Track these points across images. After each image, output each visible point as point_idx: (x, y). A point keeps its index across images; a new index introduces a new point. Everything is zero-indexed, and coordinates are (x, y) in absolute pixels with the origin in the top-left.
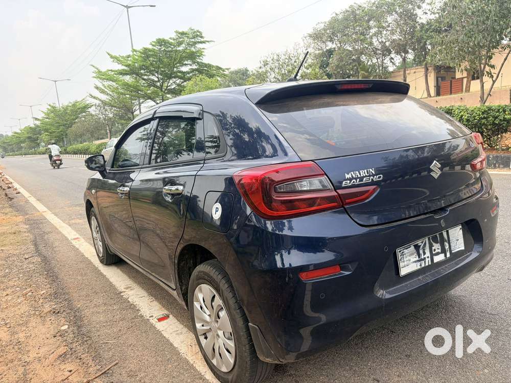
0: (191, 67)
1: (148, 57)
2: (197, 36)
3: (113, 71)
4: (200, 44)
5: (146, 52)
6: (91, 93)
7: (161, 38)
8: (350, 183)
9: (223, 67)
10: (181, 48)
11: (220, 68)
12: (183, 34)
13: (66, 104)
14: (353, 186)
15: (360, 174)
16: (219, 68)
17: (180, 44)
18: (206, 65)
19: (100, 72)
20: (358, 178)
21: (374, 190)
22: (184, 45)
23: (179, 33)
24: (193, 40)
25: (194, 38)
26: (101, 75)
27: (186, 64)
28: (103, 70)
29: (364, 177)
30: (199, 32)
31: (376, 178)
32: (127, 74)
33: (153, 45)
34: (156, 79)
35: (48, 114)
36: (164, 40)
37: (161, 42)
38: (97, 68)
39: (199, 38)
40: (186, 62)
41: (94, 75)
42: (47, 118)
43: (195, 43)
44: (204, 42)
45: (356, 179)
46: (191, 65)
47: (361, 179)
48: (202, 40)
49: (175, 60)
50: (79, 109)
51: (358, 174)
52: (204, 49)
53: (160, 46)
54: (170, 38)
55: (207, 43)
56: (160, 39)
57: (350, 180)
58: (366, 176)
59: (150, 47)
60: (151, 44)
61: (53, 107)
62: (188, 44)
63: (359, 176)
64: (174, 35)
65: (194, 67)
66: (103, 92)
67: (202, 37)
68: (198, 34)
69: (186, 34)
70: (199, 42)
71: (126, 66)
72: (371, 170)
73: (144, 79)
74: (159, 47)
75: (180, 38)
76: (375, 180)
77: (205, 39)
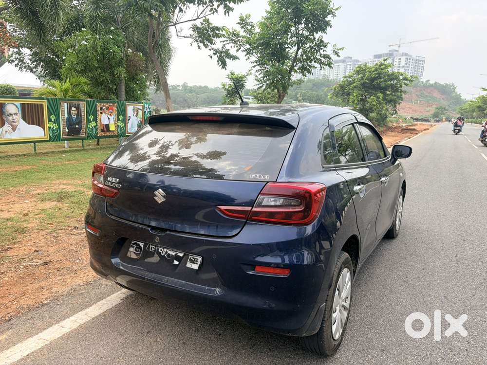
29: (113, 183)
51: (112, 180)
57: (109, 181)
72: (117, 179)
76: (117, 186)
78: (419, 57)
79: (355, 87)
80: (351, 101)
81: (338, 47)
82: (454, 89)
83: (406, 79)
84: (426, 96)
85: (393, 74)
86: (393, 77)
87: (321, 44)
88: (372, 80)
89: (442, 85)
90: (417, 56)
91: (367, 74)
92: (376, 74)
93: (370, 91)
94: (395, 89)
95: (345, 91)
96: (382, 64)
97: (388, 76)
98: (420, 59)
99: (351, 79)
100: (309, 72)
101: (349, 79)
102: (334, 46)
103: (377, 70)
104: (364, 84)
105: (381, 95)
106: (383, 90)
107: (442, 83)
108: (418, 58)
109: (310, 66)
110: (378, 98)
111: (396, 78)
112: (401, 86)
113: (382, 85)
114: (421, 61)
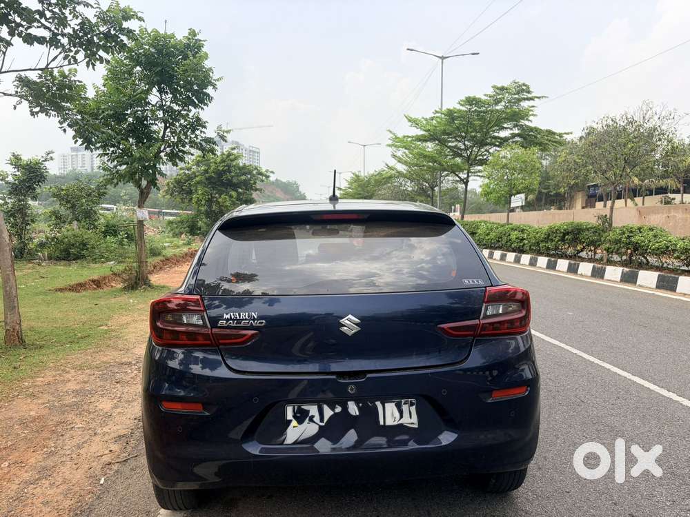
0: (512, 132)
1: (453, 119)
2: (523, 91)
3: (410, 137)
4: (526, 101)
5: (450, 113)
6: (388, 163)
7: (472, 95)
8: (226, 323)
9: (557, 131)
10: (499, 107)
11: (554, 133)
12: (502, 89)
13: (372, 172)
14: (229, 327)
15: (240, 317)
16: (550, 133)
17: (497, 102)
18: (531, 129)
19: (396, 138)
20: (236, 320)
21: (253, 335)
22: (503, 103)
23: (498, 88)
24: (516, 96)
25: (518, 93)
26: (399, 142)
27: (504, 128)
28: (400, 135)
29: (243, 320)
30: (526, 86)
31: (256, 324)
32: (426, 141)
33: (461, 105)
34: (463, 147)
35: (351, 183)
36: (474, 99)
37: (471, 101)
38: (394, 134)
39: (525, 93)
40: (505, 125)
41: (390, 142)
42: (350, 188)
43: (519, 100)
44: (531, 99)
45: (234, 320)
46: (511, 129)
47: (239, 321)
48: (529, 96)
49: (489, 123)
50: (384, 179)
51: (238, 316)
52: (533, 106)
53: (471, 105)
54: (486, 95)
55: (536, 99)
56: (470, 97)
57: (227, 320)
58: (246, 319)
59: (458, 107)
60: (459, 103)
61: (357, 176)
62: (509, 102)
63: (238, 318)
64: (490, 91)
65: (516, 131)
66: (400, 161)
67: (529, 92)
68: (524, 87)
69: (507, 89)
70: (525, 99)
71: (425, 131)
72: (253, 314)
73: (449, 147)
74: (469, 107)
75: (499, 94)
76: (254, 325)
77: (533, 95)
78: (253, 147)
79: (198, 183)
80: (194, 200)
81: (224, 128)
82: (298, 187)
83: (261, 174)
84: (269, 196)
85: (244, 167)
86: (244, 170)
87: (198, 123)
88: (220, 174)
89: (285, 183)
90: (250, 146)
91: (213, 166)
92: (225, 166)
93: (219, 188)
94: (248, 186)
95: (184, 188)
96: (230, 154)
97: (240, 168)
98: (254, 149)
99: (190, 173)
100: (182, 159)
101: (187, 172)
102: (219, 127)
103: (224, 162)
104: (209, 179)
105: (234, 194)
106: (235, 186)
107: (284, 180)
108: (251, 148)
109: (184, 152)
110: (231, 196)
111: (250, 173)
112: (255, 183)
113: (235, 180)
114: (255, 152)
